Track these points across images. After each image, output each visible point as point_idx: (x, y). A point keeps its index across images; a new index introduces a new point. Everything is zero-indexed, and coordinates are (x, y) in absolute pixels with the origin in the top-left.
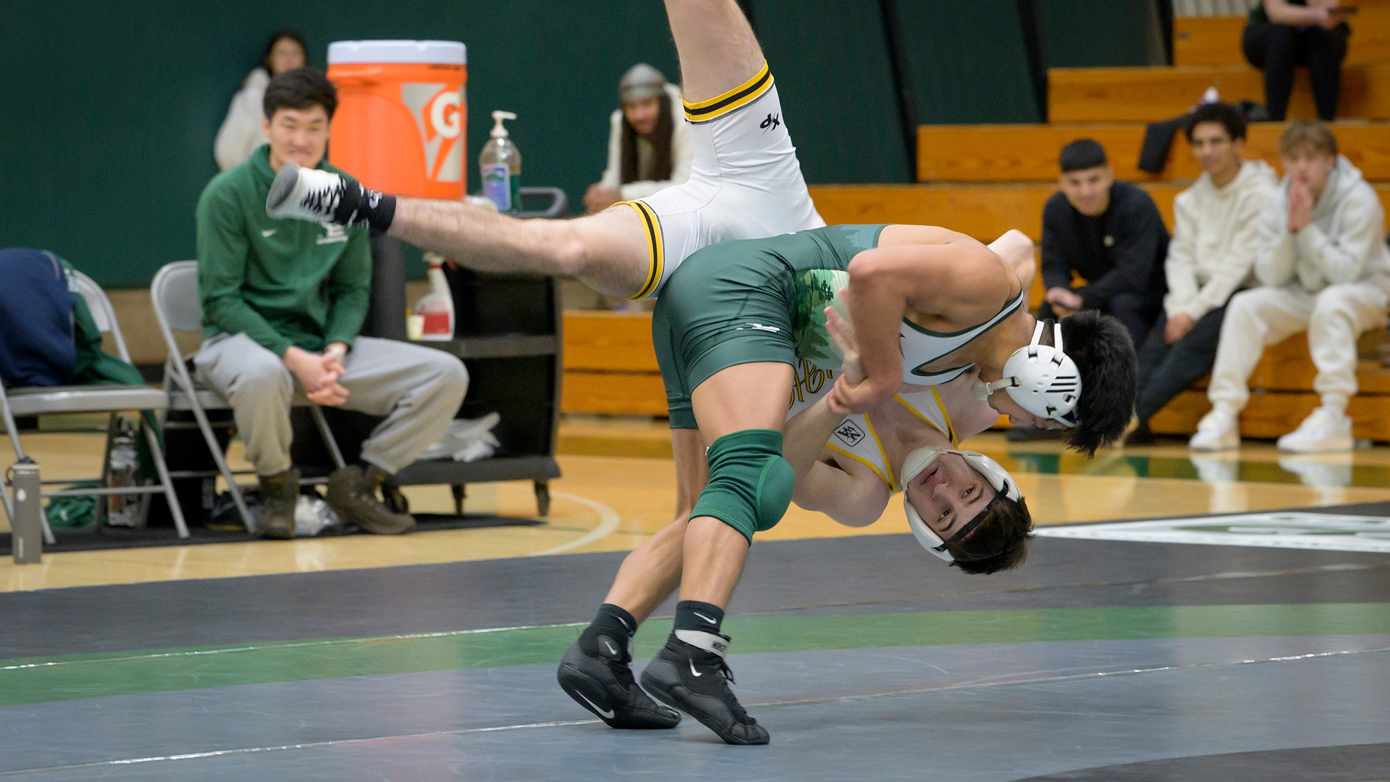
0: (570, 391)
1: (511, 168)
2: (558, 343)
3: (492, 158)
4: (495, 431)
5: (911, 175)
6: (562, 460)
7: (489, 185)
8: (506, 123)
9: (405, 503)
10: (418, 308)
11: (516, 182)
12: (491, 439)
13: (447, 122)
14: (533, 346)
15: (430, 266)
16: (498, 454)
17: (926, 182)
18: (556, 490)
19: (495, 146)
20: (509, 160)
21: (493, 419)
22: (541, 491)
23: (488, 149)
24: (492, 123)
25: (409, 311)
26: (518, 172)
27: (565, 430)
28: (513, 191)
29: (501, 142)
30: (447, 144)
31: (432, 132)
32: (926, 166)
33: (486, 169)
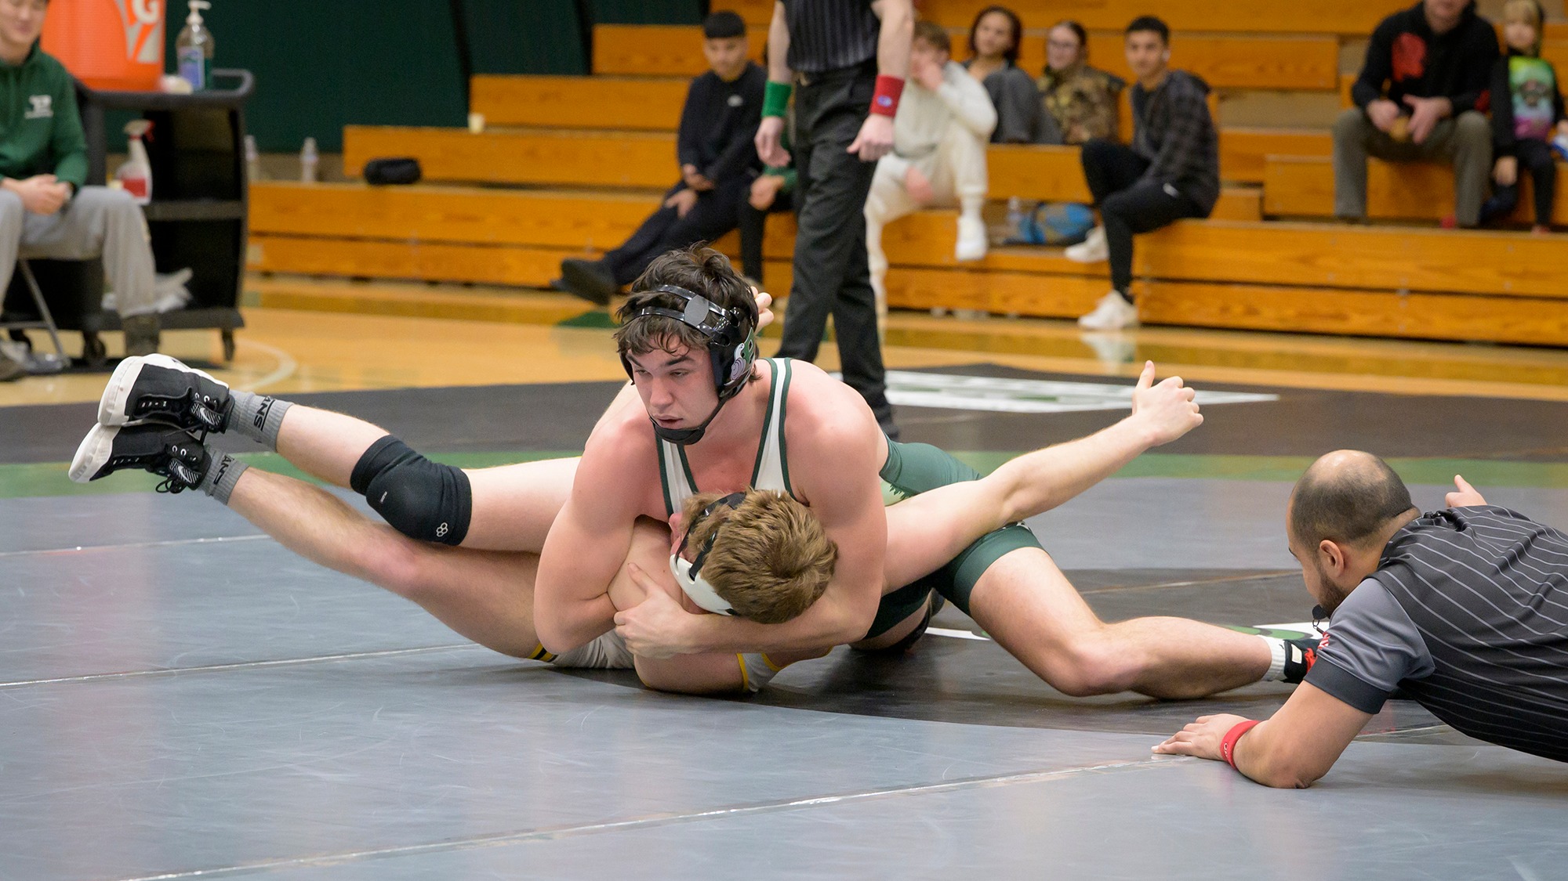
0: (254, 254)
1: (206, 52)
2: (244, 208)
3: (188, 42)
4: (189, 285)
5: (586, 68)
6: (246, 312)
7: (185, 66)
8: (201, 12)
9: (103, 348)
10: (119, 173)
11: (209, 64)
12: (184, 293)
13: (147, 8)
14: (220, 210)
15: (129, 137)
16: (190, 306)
17: (600, 75)
18: (241, 339)
19: (190, 31)
20: (204, 45)
21: (185, 275)
22: (228, 339)
23: (183, 34)
24: (188, 12)
25: (109, 176)
26: (211, 55)
27: (250, 286)
28: (206, 73)
29: (196, 29)
30: (147, 29)
31: (133, 18)
32: (602, 58)
33: (182, 52)
